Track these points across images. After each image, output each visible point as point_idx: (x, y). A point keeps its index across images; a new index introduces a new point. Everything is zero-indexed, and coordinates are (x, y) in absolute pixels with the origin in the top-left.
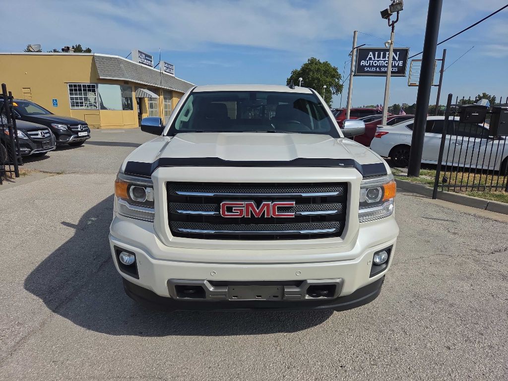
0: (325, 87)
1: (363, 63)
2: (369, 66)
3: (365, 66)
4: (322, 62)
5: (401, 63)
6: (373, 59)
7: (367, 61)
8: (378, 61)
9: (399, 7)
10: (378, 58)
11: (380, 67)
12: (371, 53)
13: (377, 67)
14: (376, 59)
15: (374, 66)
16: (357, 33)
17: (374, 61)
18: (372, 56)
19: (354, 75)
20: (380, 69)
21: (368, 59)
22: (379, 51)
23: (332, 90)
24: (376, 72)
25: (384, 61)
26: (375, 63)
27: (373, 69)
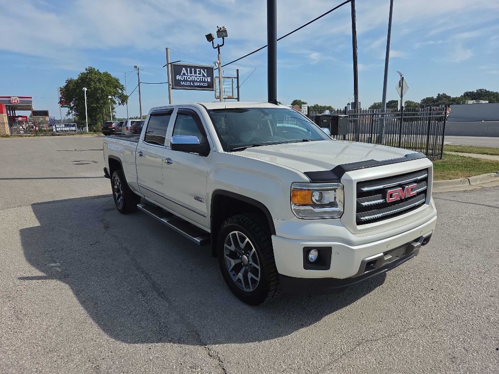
0: (110, 97)
1: (178, 77)
2: (184, 81)
3: (181, 80)
4: (102, 71)
5: (209, 79)
6: (186, 74)
7: (182, 76)
8: (191, 76)
9: (224, 34)
10: (190, 74)
11: (193, 82)
12: (184, 69)
13: (190, 81)
14: (189, 74)
15: (188, 81)
16: (169, 50)
17: (187, 76)
18: (185, 72)
19: (172, 88)
20: (193, 83)
21: (182, 74)
22: (191, 67)
23: (117, 100)
24: (190, 86)
25: (196, 77)
26: (189, 78)
27: (188, 83)
